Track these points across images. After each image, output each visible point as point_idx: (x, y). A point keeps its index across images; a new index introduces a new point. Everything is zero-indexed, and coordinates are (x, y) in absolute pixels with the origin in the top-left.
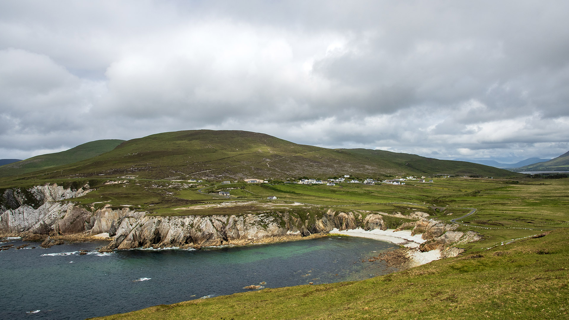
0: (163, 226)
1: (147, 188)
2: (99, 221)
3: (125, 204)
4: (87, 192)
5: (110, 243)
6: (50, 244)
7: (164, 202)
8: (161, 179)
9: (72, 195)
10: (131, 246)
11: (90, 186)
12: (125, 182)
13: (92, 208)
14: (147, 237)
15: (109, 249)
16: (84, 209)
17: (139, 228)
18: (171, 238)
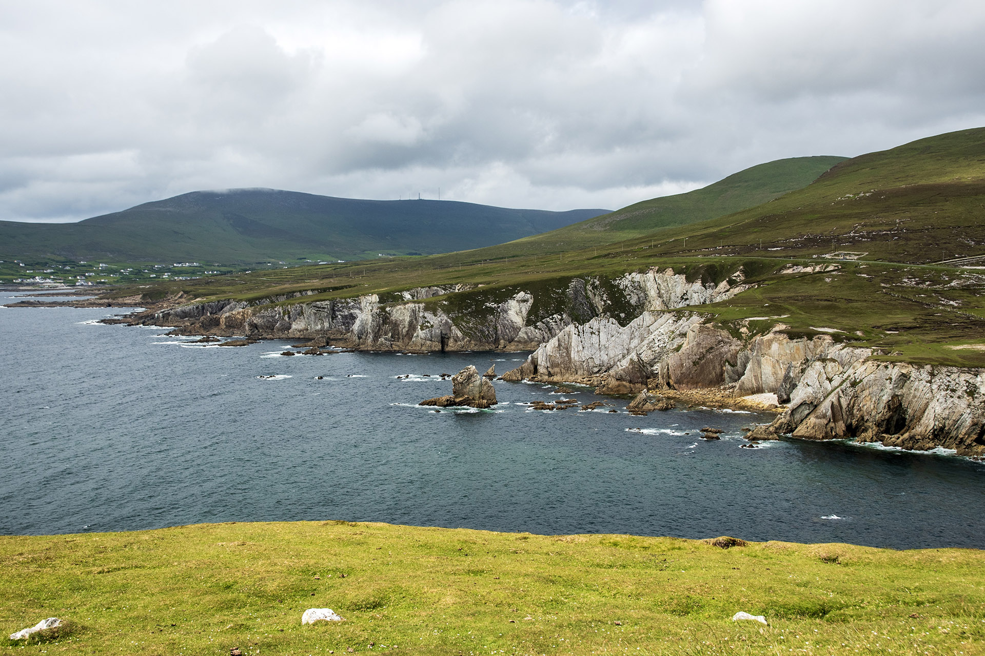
0: (913, 389)
1: (888, 286)
2: (756, 364)
3: (822, 325)
4: (736, 290)
5: (776, 420)
6: (646, 406)
7: (927, 325)
8: (929, 262)
9: (704, 298)
10: (826, 433)
11: (746, 276)
12: (831, 268)
13: (743, 330)
14: (868, 413)
15: (771, 433)
16: (725, 333)
17: (849, 390)
18: (935, 425)
